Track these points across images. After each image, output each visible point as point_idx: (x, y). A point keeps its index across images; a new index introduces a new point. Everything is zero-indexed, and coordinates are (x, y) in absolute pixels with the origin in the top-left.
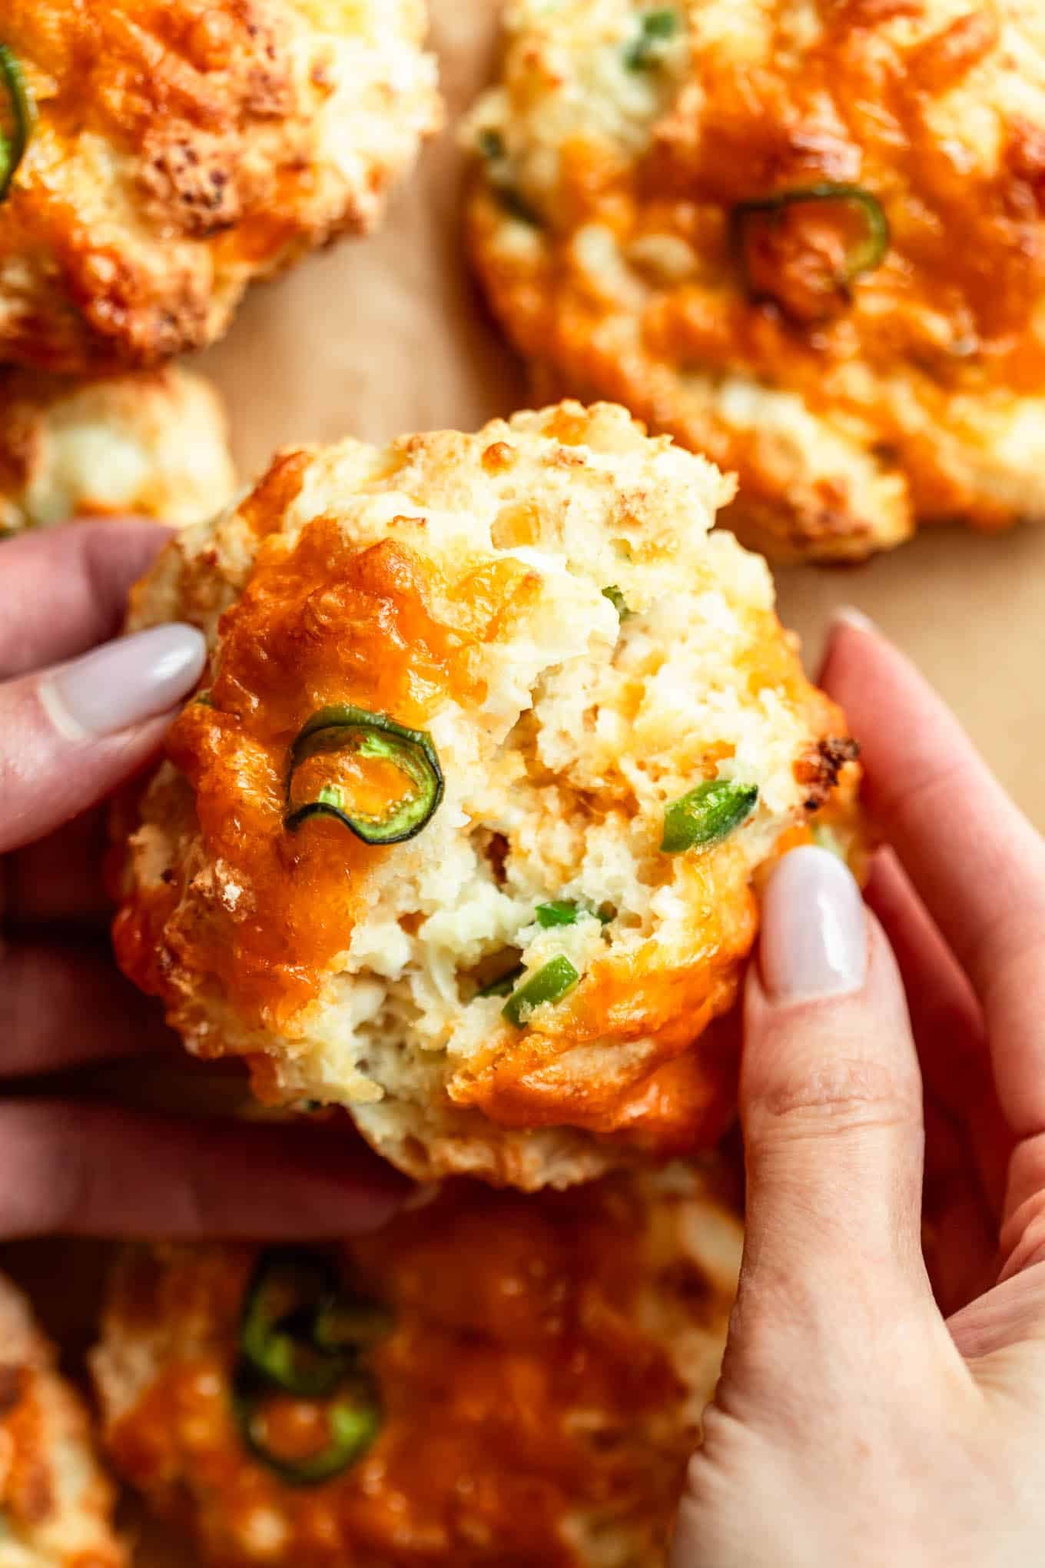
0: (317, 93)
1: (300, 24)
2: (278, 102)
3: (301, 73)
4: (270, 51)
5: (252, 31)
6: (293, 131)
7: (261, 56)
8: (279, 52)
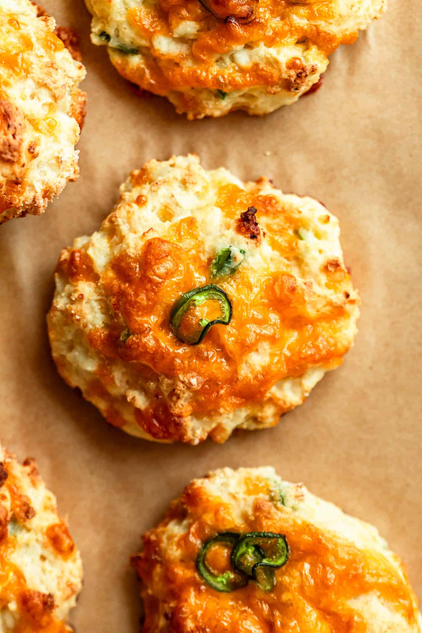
0: (30, 155)
1: (29, 127)
2: (12, 156)
3: (25, 146)
4: (14, 136)
5: (9, 126)
6: (17, 169)
7: (11, 137)
8: (17, 137)
